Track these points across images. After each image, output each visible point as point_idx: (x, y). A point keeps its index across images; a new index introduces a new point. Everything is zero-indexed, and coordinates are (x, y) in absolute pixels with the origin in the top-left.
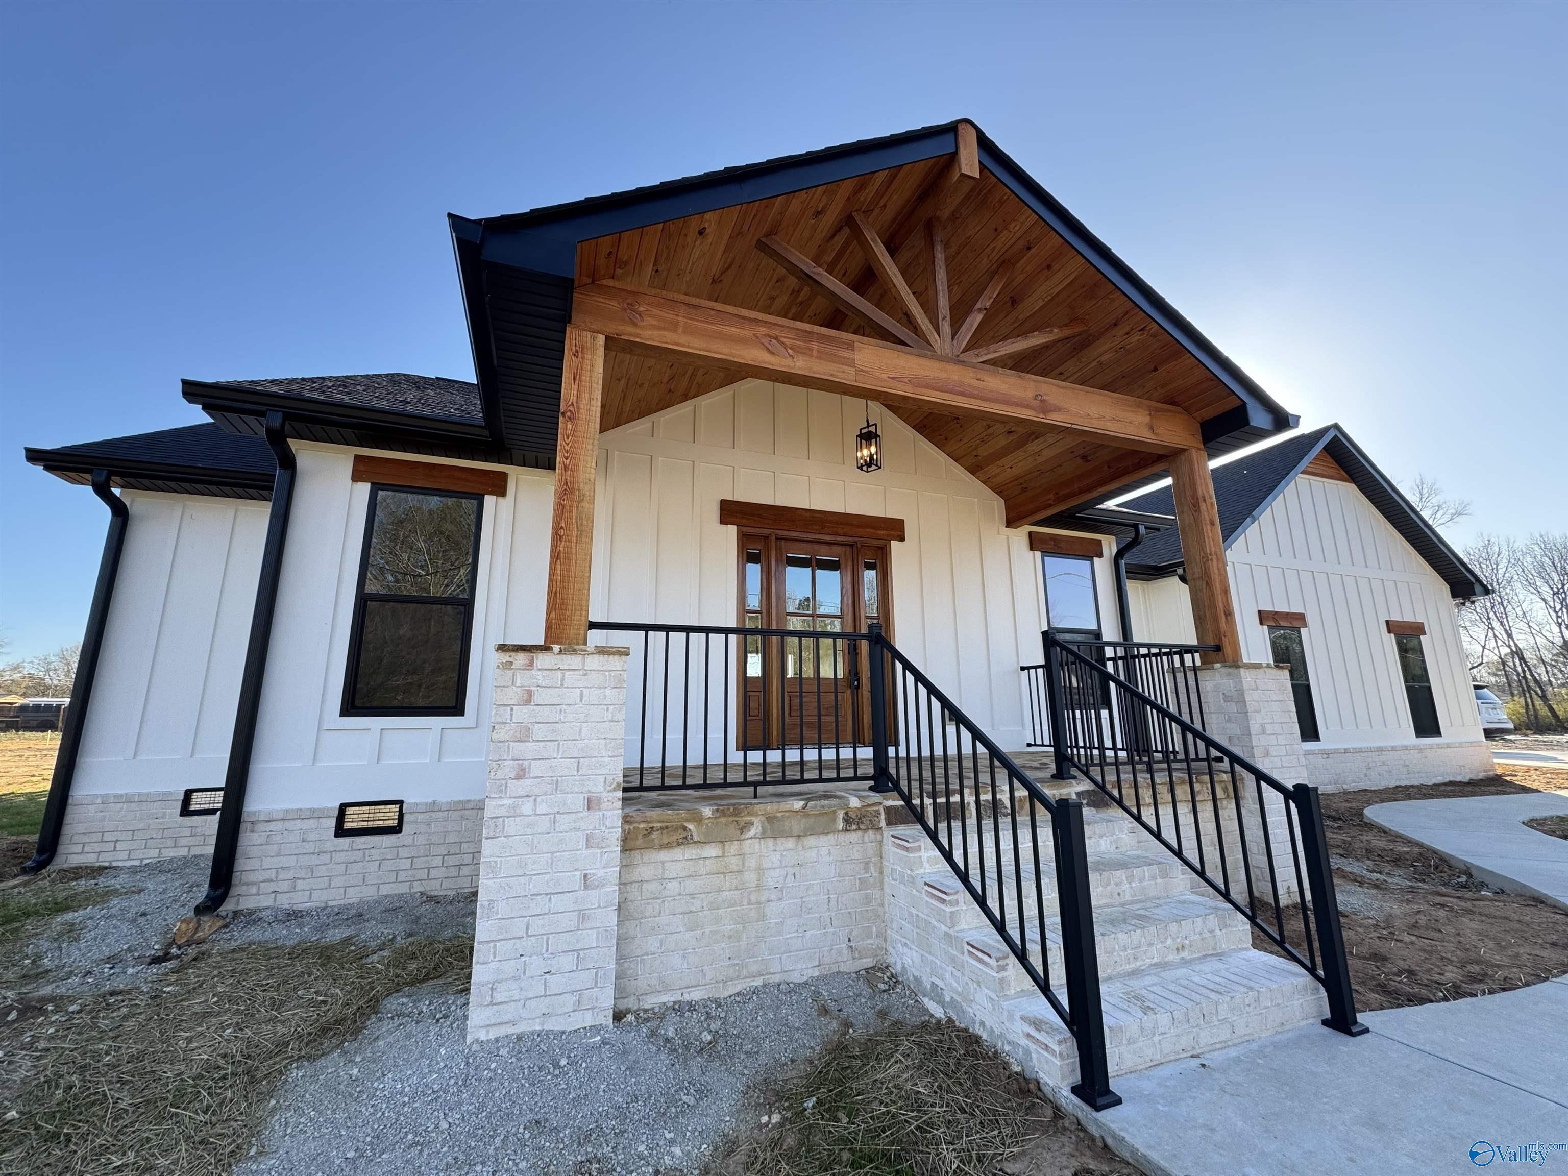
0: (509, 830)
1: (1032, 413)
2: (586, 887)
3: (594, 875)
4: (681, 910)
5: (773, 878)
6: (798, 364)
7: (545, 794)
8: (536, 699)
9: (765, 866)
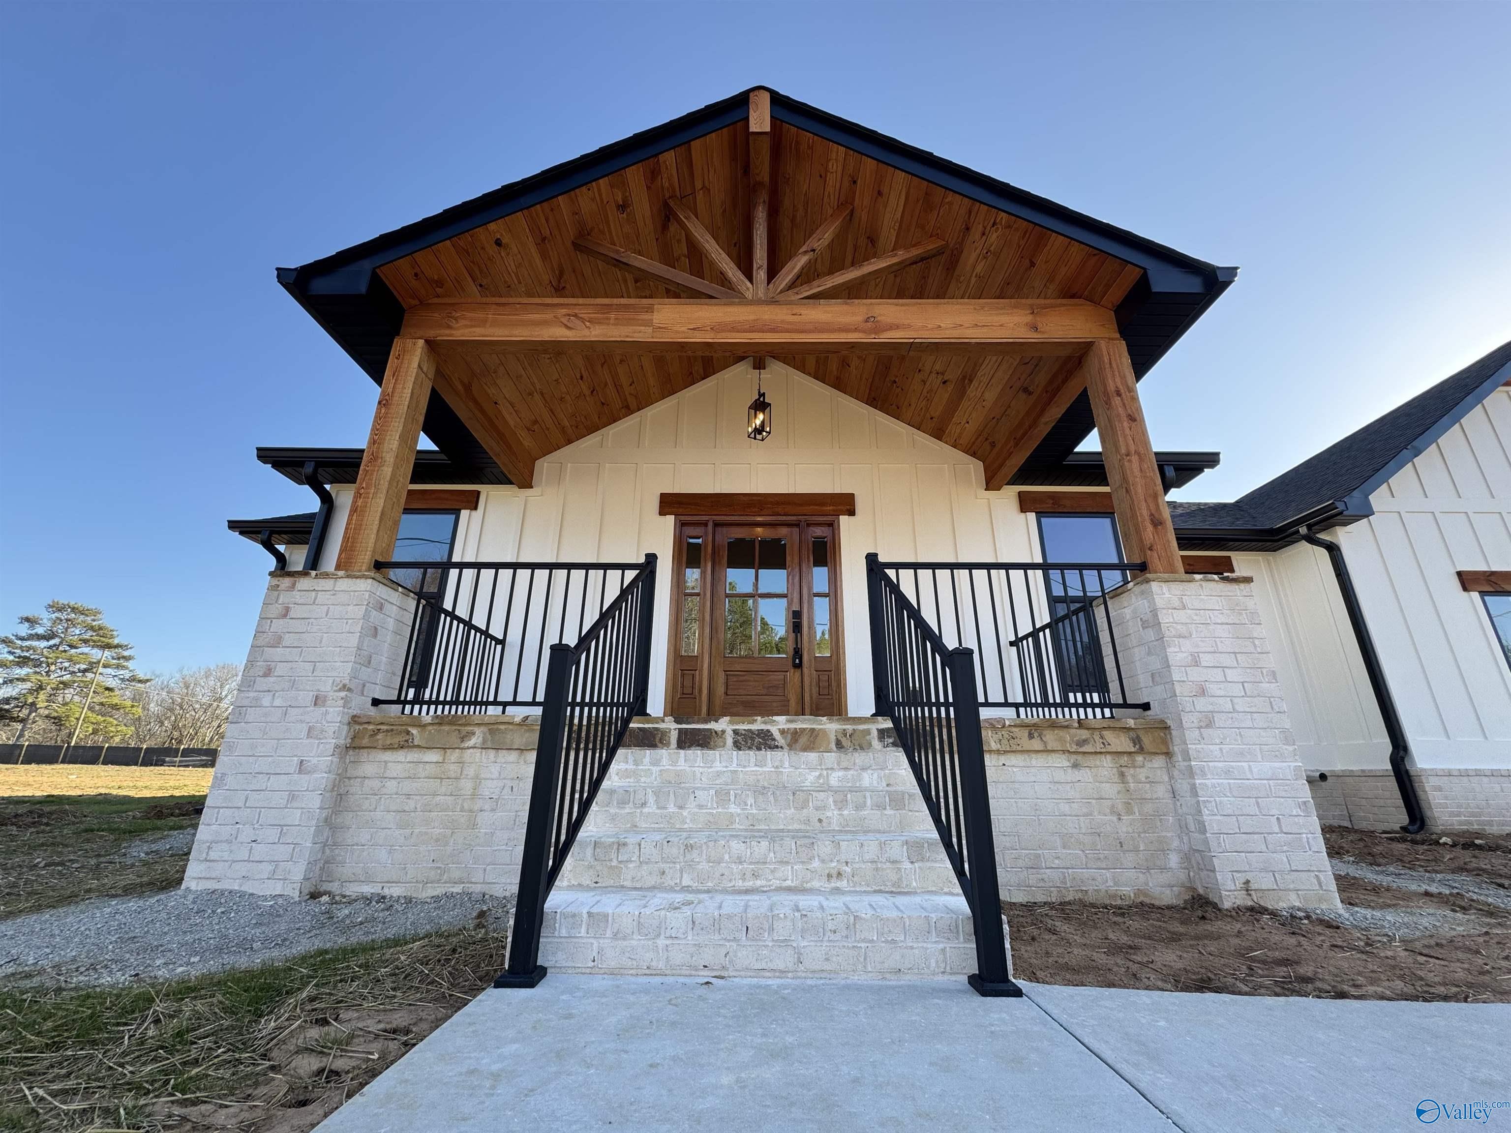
0: (249, 718)
1: (861, 335)
2: (300, 772)
3: (309, 761)
4: (394, 808)
5: (489, 788)
6: (593, 333)
7: (283, 690)
8: (292, 614)
9: (482, 776)
